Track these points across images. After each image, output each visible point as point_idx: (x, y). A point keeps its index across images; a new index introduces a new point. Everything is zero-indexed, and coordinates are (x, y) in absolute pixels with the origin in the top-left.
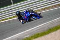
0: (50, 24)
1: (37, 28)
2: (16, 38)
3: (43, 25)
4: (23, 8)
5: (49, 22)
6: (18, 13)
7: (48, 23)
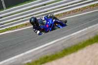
0: (65, 40)
1: (45, 47)
3: (54, 43)
5: (65, 37)
7: (62, 40)
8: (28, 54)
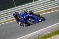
2: (37, 34)
4: (44, 5)
6: (16, 14)
8: (47, 29)
